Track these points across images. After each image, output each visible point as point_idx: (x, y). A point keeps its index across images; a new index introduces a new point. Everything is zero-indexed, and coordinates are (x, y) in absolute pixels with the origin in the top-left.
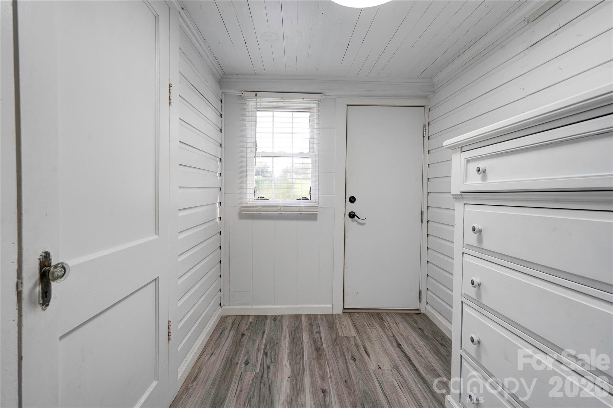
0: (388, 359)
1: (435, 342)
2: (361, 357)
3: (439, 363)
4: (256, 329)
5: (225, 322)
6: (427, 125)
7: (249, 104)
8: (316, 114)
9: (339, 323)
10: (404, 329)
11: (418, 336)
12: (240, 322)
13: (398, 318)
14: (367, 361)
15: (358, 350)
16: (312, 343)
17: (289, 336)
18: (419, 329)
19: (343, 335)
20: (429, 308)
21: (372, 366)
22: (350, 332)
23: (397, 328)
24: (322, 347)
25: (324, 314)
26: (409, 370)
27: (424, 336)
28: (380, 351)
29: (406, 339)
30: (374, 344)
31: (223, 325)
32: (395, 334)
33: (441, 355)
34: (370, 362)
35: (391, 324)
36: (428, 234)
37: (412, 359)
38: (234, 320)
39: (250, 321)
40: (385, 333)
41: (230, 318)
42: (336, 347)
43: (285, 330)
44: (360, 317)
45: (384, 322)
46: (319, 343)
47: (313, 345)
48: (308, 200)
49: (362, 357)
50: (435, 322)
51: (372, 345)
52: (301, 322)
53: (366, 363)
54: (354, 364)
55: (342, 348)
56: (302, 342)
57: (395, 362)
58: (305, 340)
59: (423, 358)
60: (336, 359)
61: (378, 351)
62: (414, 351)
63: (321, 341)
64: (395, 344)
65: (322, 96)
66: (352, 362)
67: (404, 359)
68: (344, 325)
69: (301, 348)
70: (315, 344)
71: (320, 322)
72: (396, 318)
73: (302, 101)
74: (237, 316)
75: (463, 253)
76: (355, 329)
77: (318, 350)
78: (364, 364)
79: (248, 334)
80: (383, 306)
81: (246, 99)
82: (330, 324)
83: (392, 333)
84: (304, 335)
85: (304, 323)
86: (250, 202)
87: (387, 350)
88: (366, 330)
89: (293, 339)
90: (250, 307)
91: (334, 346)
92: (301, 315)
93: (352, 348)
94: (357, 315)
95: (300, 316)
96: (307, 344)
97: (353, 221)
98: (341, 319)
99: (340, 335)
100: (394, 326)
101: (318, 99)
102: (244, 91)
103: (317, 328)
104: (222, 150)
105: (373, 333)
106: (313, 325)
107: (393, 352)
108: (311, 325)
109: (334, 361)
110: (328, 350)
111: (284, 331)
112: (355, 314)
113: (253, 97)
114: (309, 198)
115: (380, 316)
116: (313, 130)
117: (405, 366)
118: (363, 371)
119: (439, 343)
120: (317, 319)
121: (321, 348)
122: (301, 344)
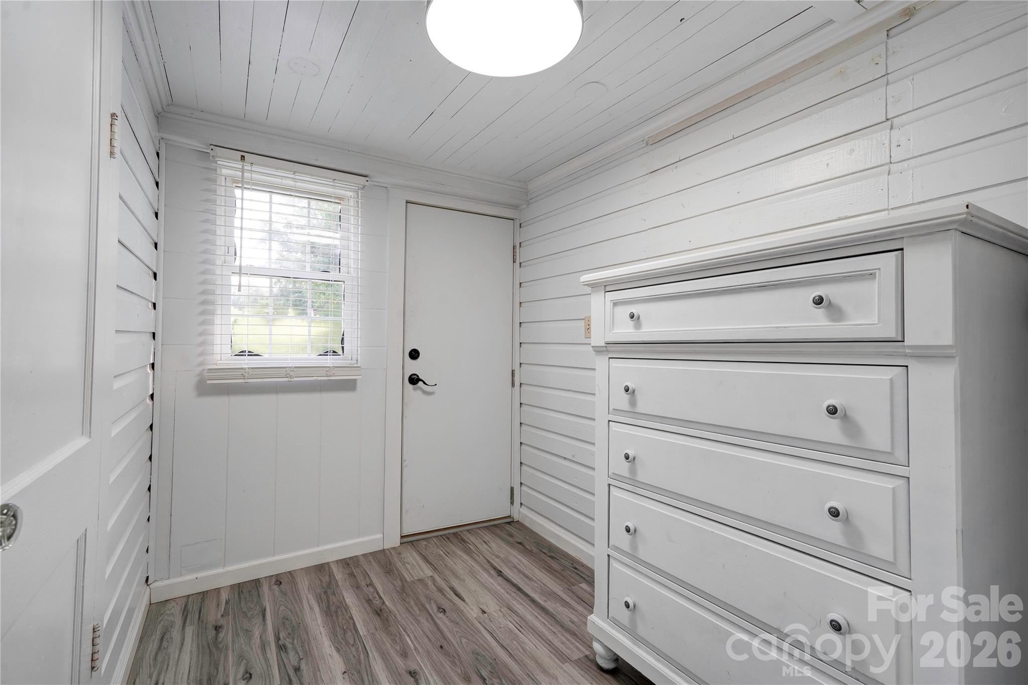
0: (491, 596)
1: (543, 556)
2: (451, 604)
3: (556, 582)
4: (244, 610)
5: (162, 614)
6: (518, 246)
7: (221, 171)
8: (354, 209)
9: (399, 562)
10: (499, 548)
11: (520, 553)
12: (201, 606)
13: (486, 535)
14: (462, 608)
15: (444, 594)
16: (366, 605)
17: (317, 604)
18: (518, 543)
19: (412, 580)
20: (524, 510)
21: (473, 613)
22: (423, 572)
23: (488, 548)
24: (384, 607)
25: (369, 553)
26: (523, 603)
27: (527, 552)
28: (476, 588)
29: (506, 561)
30: (464, 581)
31: (160, 623)
32: (488, 559)
33: (555, 571)
34: (467, 608)
35: (478, 545)
36: (521, 403)
37: (522, 587)
38: (186, 606)
39: (224, 597)
40: (475, 560)
41: (173, 604)
42: (408, 600)
43: (308, 599)
44: (429, 545)
45: (468, 545)
46: (377, 602)
47: (368, 608)
48: (339, 355)
49: (454, 604)
50: (536, 529)
51: (462, 582)
52: (331, 575)
53: (462, 611)
54: (444, 618)
55: (418, 599)
56: (347, 608)
57: (502, 597)
58: (351, 604)
59: (536, 582)
60: (415, 618)
61: (473, 589)
62: (521, 575)
63: (381, 598)
64: (493, 572)
65: (367, 181)
66: (441, 615)
67: (512, 589)
68: (409, 564)
69: (347, 618)
70: (372, 605)
71: (367, 567)
72: (482, 534)
73: (332, 184)
74: (188, 596)
75: (609, 421)
76: (428, 565)
77: (379, 612)
78: (459, 613)
79: (228, 623)
80: (461, 521)
81: (216, 162)
82: (385, 567)
83: (484, 557)
84: (346, 595)
85: (339, 575)
86: (220, 362)
87: (485, 584)
88: (446, 563)
89: (328, 607)
90: (220, 570)
91: (404, 600)
92: (328, 563)
93: (433, 594)
94: (424, 543)
95: (327, 566)
96: (358, 609)
97: (415, 389)
98: (400, 554)
99: (408, 580)
100: (483, 548)
101: (361, 185)
102: (215, 146)
103: (365, 579)
104: (158, 254)
105: (457, 564)
106: (355, 574)
107: (494, 584)
108: (352, 575)
109: (411, 622)
110: (397, 609)
111: (305, 598)
112: (421, 542)
113: (237, 160)
114: (340, 352)
115: (459, 537)
116: (347, 235)
117: (516, 599)
118: (461, 623)
119: (547, 556)
120: (360, 564)
121: (384, 609)
122: (346, 611)
